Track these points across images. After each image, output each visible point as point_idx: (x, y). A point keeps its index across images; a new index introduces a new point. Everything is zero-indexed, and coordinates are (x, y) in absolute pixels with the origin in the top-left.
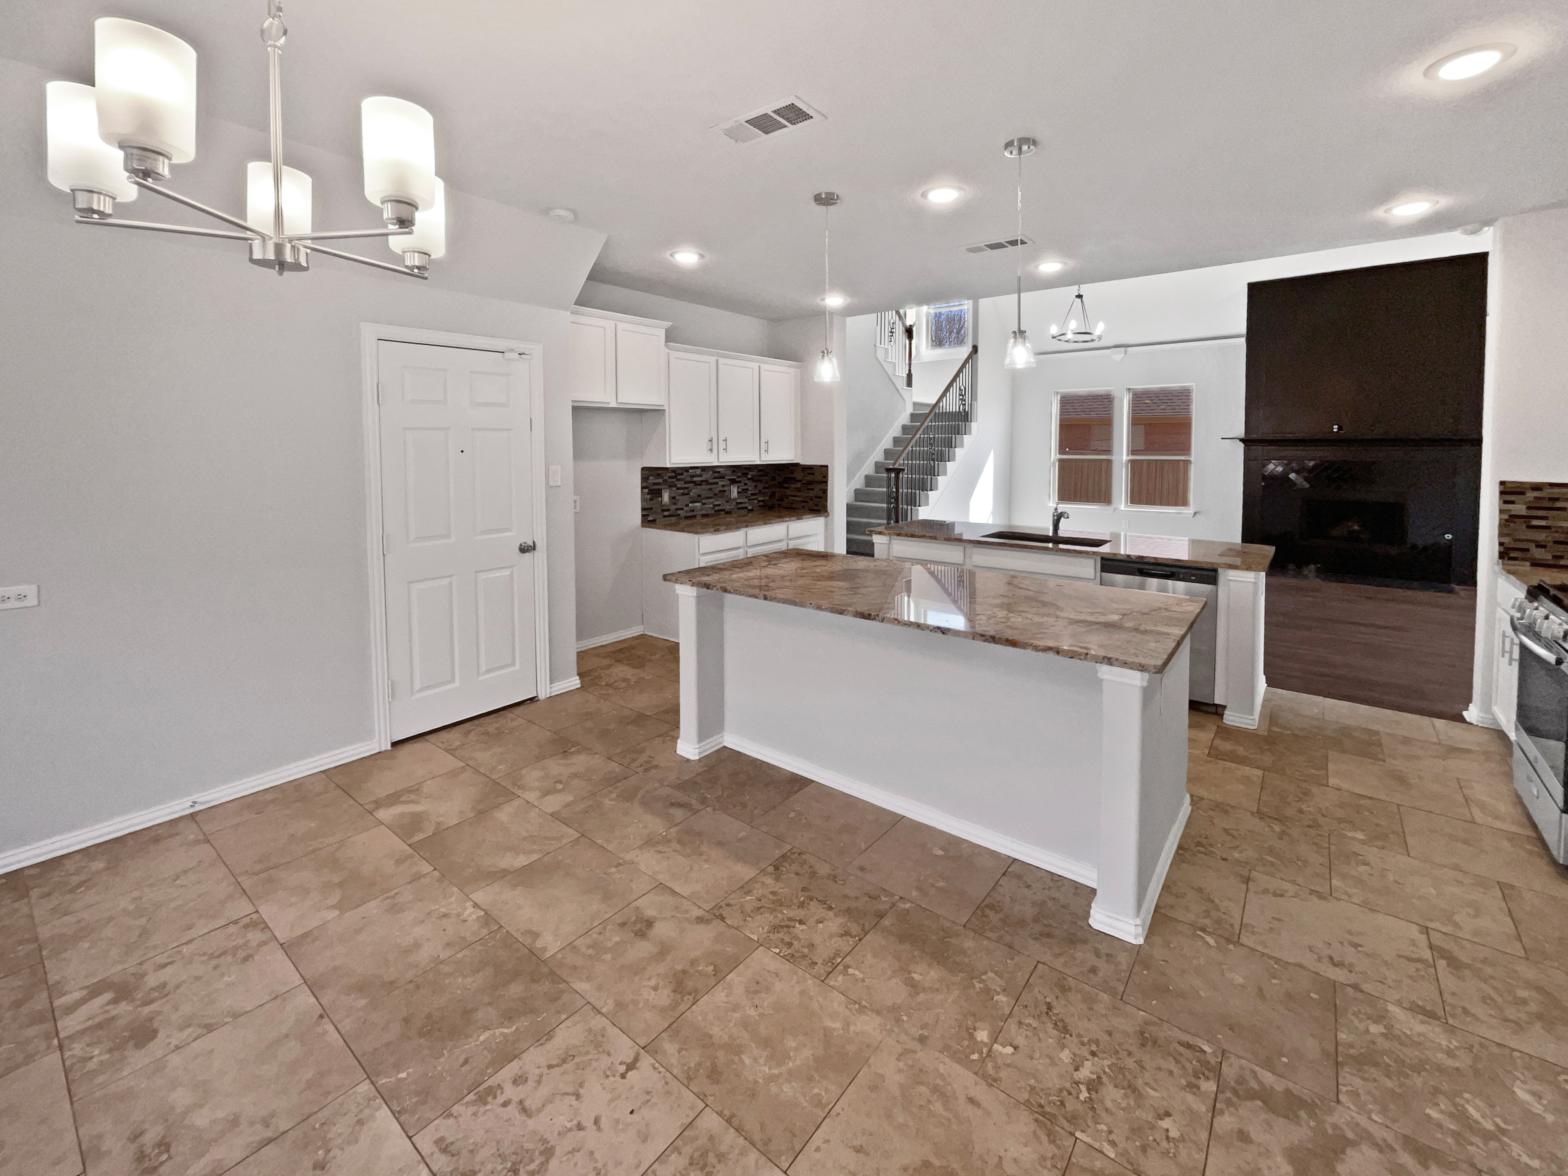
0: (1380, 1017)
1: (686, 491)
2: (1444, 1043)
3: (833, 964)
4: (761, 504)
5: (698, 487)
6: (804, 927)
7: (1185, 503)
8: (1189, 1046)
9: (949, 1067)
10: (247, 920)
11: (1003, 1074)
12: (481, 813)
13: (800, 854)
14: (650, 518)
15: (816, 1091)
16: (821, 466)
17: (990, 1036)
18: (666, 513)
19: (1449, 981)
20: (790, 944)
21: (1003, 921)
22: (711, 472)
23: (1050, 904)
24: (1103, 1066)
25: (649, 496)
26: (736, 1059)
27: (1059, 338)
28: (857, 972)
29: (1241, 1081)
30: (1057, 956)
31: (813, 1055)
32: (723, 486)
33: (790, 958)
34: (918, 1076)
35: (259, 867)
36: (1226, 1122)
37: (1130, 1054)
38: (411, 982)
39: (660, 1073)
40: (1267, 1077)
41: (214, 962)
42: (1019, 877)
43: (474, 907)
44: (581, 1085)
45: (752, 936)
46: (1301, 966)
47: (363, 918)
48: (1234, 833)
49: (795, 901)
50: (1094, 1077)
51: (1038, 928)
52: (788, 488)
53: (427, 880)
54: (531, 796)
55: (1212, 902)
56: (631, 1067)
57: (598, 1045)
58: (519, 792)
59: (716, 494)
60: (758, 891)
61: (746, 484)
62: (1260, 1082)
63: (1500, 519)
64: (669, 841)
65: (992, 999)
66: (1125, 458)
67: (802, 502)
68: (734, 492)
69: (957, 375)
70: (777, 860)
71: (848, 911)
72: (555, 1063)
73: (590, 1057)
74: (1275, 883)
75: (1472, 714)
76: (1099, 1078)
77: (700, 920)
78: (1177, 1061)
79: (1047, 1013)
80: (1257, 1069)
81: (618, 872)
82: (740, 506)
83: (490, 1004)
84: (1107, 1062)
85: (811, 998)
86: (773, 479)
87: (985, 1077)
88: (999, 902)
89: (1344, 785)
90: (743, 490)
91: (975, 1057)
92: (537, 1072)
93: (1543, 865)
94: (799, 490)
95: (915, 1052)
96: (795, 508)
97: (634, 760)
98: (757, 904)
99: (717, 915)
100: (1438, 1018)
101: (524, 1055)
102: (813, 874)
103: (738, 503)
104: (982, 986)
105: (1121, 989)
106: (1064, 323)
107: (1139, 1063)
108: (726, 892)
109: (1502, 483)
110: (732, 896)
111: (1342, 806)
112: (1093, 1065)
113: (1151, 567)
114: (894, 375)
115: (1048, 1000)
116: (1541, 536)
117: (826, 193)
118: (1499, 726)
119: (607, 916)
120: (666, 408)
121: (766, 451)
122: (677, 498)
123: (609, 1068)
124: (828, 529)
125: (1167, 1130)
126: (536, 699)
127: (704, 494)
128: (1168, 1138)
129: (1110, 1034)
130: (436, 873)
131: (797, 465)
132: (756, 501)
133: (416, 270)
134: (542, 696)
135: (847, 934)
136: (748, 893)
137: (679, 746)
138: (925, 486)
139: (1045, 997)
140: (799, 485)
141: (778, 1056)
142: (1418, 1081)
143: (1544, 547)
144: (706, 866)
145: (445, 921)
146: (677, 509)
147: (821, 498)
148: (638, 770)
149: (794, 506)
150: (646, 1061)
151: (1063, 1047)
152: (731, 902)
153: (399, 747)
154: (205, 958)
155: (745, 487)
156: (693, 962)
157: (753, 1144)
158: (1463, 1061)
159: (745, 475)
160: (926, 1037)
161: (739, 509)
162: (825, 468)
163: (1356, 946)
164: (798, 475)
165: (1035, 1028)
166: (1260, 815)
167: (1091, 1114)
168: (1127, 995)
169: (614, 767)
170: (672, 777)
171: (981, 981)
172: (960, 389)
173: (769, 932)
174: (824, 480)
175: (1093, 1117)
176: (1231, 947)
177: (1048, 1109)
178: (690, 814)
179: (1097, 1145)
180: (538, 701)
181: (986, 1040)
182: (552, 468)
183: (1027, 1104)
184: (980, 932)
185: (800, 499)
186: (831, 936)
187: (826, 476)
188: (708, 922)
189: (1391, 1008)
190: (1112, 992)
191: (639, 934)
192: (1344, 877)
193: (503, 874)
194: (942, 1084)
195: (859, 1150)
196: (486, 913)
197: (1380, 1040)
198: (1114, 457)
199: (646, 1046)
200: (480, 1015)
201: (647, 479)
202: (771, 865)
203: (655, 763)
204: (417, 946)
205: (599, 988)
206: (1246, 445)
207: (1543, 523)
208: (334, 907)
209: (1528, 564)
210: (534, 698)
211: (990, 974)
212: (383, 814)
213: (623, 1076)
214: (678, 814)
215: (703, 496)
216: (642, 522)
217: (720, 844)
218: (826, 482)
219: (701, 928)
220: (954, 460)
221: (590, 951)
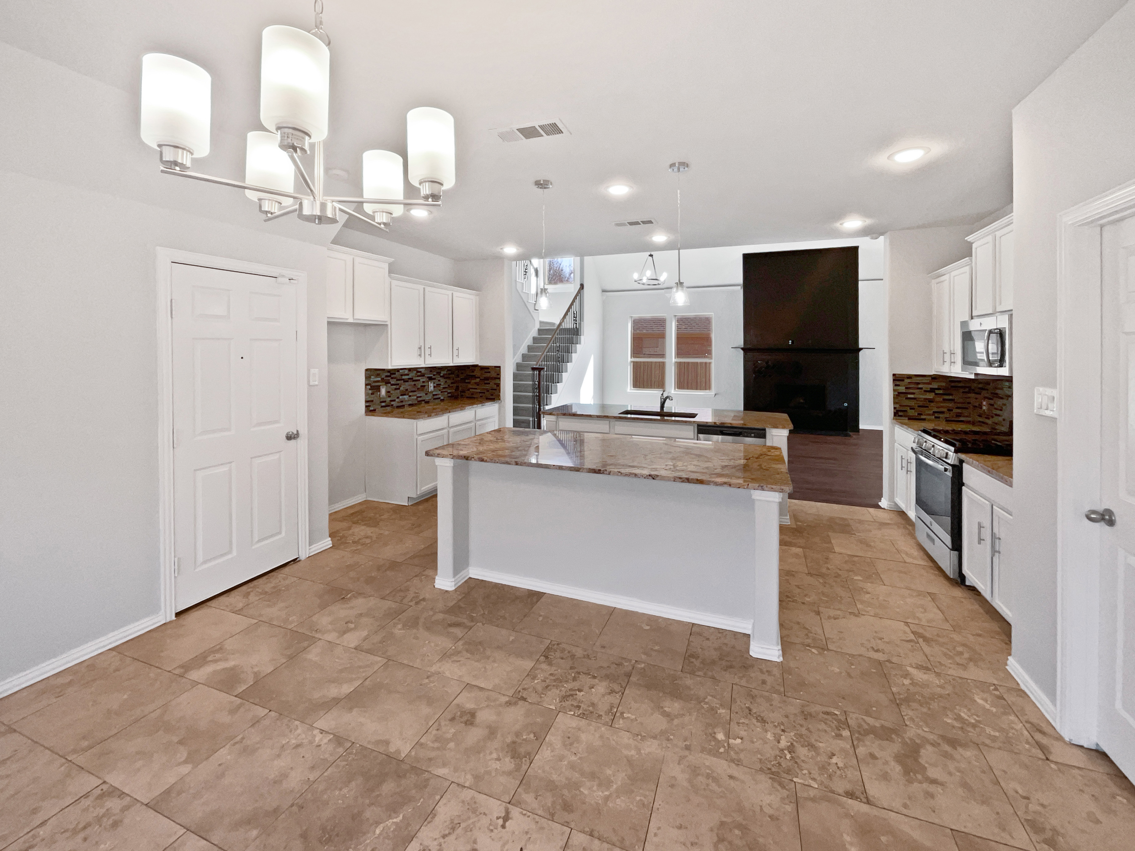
0: (906, 675)
1: (398, 387)
2: (938, 682)
3: (612, 713)
4: (450, 395)
5: (406, 383)
6: (582, 693)
7: (709, 388)
8: (827, 713)
9: (710, 761)
10: (98, 792)
11: (742, 756)
12: (291, 658)
13: (558, 644)
14: (372, 409)
15: (638, 798)
16: (496, 367)
17: (725, 735)
18: (383, 404)
19: (927, 649)
20: (579, 707)
21: (702, 662)
22: (415, 372)
23: (724, 648)
24: (790, 736)
25: (370, 392)
26: (577, 792)
27: (639, 282)
28: (629, 715)
29: (860, 726)
30: (741, 678)
31: (626, 775)
32: (423, 382)
33: (583, 716)
34: (695, 771)
35: (84, 744)
36: (861, 751)
37: (802, 726)
38: (292, 805)
39: (529, 817)
40: (870, 721)
41: (82, 835)
42: (700, 634)
43: (321, 733)
44: (475, 842)
45: (551, 707)
46: (860, 655)
47: (220, 765)
48: (802, 587)
49: (569, 677)
50: (789, 744)
51: (724, 663)
52: (469, 383)
53: (266, 722)
54: (331, 637)
55: (807, 629)
56: (506, 818)
57: (474, 811)
58: (318, 636)
59: (418, 389)
60: (541, 676)
61: (439, 381)
62: (868, 724)
63: (894, 395)
64: (459, 652)
65: (717, 713)
66: (674, 360)
67: (480, 393)
68: (431, 386)
69: (572, 304)
70: (544, 651)
71: (607, 677)
72: (447, 832)
73: (471, 821)
74: (832, 613)
75: (884, 503)
76: (792, 744)
77: (509, 704)
78: (826, 723)
79: (750, 713)
80: (864, 717)
81: (431, 682)
82: (435, 397)
83: (371, 804)
84: (792, 734)
85: (608, 739)
86: (458, 376)
87: (732, 761)
88: (695, 652)
89: (843, 551)
90: (437, 385)
91: (722, 750)
92: (435, 843)
93: (942, 579)
94: (477, 384)
95: (686, 757)
96: (474, 398)
97: (404, 597)
98: (544, 684)
99: (519, 698)
100: (929, 670)
101: (419, 834)
102: (573, 656)
103: (434, 395)
104: (707, 706)
105: (782, 689)
106: (642, 273)
107: (808, 729)
108: (519, 681)
109: (894, 375)
110: (524, 682)
111: (846, 562)
112: (786, 737)
113: (725, 429)
114: (528, 302)
115: (747, 705)
116: (912, 403)
117: (543, 180)
118: (900, 508)
119: (437, 717)
120: (388, 323)
121: (458, 356)
122: (391, 392)
123: (490, 824)
124: (501, 412)
125: (836, 764)
126: (298, 560)
127: (410, 388)
128: (838, 768)
129: (787, 717)
130: (273, 714)
131: (476, 366)
132: (446, 393)
133: (382, 226)
134: (303, 556)
135: (612, 692)
136: (534, 678)
137: (436, 581)
138: (554, 378)
139: (745, 704)
140: (478, 380)
141: (605, 783)
142: (934, 705)
143: (914, 409)
144: (496, 665)
145: (300, 750)
146: (392, 401)
147: (496, 390)
148: (411, 604)
149: (473, 396)
150: (515, 812)
151: (766, 731)
152: (526, 686)
153: (183, 617)
154: (67, 834)
155: (439, 383)
156: (518, 734)
157: (614, 845)
158: (949, 690)
159: (439, 373)
160: (690, 745)
161: (434, 399)
162: (499, 368)
163: (881, 639)
164: (477, 373)
165: (747, 724)
166: (809, 574)
167: (796, 765)
168: (787, 692)
169: (388, 604)
170: (440, 605)
171: (706, 703)
172: (574, 313)
173: (561, 702)
174: (498, 377)
175: (798, 767)
176: (826, 652)
177: (773, 770)
178: (466, 630)
179: (806, 783)
180: (299, 561)
181: (723, 738)
182: (313, 371)
183: (761, 770)
184: (692, 673)
185: (479, 391)
186: (603, 696)
187: (499, 374)
188: (516, 703)
189: (909, 668)
190: (778, 692)
191: (468, 723)
192: (862, 602)
193: (336, 701)
194: (710, 772)
195: (680, 827)
196: (334, 735)
197: (911, 688)
198: (667, 360)
199: (510, 801)
200: (368, 814)
201: (370, 377)
202: (541, 656)
203: (421, 598)
204: (284, 776)
205: (456, 770)
206: (744, 352)
207: (912, 396)
208: (186, 762)
209: (907, 418)
210: (296, 559)
211: (709, 697)
212: (195, 675)
213: (503, 827)
214: (458, 632)
215: (409, 390)
216: (365, 412)
217: (499, 648)
218: (499, 378)
219: (512, 709)
220: (571, 362)
221: (436, 745)
